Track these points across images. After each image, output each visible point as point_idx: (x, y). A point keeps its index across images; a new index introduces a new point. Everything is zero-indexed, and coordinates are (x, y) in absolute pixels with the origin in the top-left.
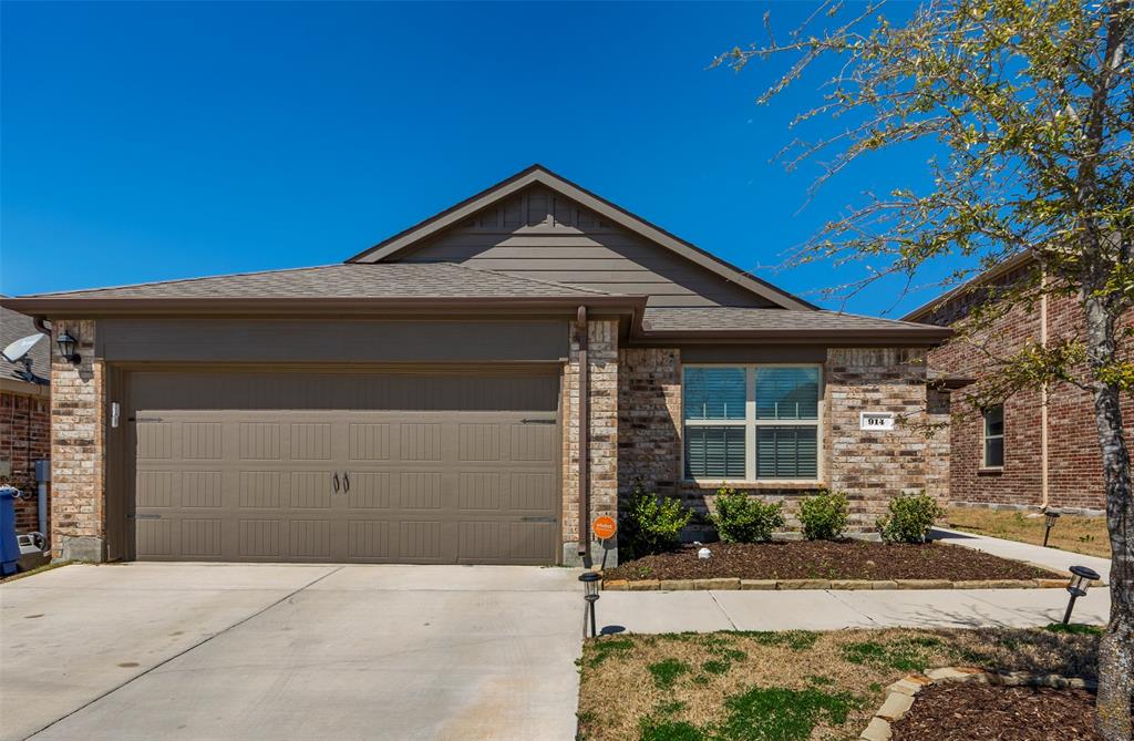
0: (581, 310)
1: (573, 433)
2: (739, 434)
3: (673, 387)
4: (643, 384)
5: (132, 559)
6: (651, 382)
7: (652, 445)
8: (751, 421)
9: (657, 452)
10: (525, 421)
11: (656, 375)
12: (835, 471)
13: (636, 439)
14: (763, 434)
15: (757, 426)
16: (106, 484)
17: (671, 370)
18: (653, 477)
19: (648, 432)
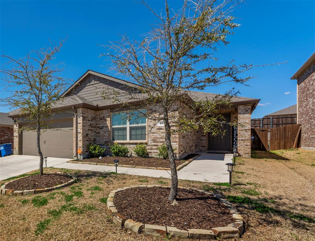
0: (73, 107)
1: (75, 132)
2: (125, 129)
3: (108, 119)
4: (102, 119)
5: (22, 154)
6: (104, 118)
7: (104, 133)
8: (128, 126)
9: (105, 134)
10: (70, 130)
11: (105, 116)
12: (149, 138)
13: (100, 132)
14: (131, 128)
15: (130, 127)
16: (19, 143)
17: (108, 114)
18: (104, 140)
19: (103, 130)
